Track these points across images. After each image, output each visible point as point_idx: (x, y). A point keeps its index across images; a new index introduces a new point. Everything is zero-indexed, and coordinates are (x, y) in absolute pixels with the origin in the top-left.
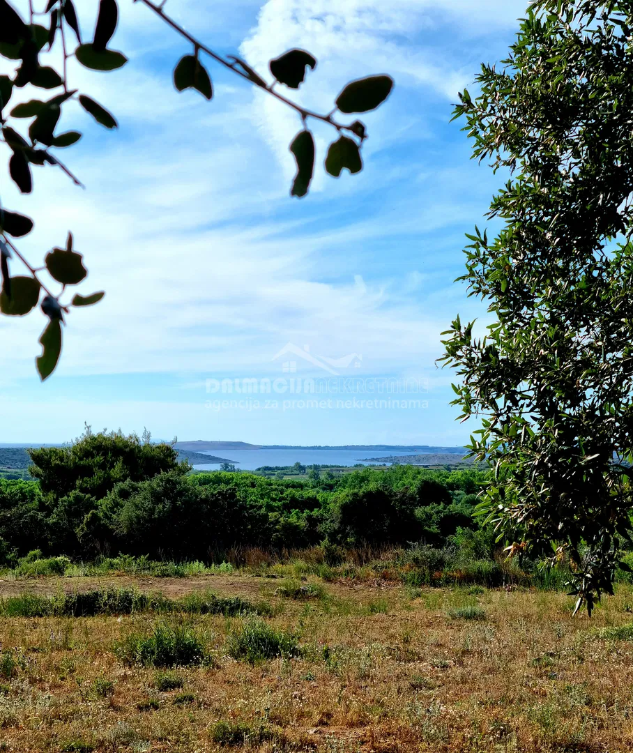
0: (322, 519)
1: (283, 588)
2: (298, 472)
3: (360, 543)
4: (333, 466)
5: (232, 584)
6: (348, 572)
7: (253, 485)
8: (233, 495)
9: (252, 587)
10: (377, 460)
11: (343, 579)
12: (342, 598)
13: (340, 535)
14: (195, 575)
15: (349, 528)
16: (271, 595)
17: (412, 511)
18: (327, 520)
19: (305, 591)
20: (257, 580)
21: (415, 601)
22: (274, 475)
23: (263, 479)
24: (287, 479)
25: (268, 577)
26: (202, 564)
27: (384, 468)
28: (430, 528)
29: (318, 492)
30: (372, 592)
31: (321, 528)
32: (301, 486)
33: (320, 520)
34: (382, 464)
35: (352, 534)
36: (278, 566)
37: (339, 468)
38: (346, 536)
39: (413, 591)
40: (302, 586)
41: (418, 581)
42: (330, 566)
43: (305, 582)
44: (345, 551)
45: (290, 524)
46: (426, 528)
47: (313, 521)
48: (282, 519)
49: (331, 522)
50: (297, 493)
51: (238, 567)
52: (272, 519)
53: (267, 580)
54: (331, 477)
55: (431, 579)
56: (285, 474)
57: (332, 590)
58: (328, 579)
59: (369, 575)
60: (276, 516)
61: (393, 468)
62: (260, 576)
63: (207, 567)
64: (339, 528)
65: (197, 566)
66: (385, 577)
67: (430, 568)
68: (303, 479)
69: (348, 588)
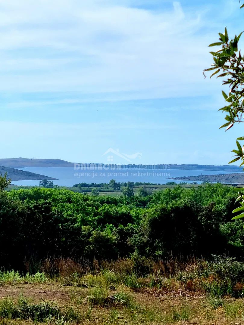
0: (133, 233)
1: (92, 297)
2: (113, 189)
3: (167, 255)
4: (146, 184)
5: (44, 292)
6: (154, 283)
7: (69, 201)
8: (48, 209)
9: (64, 296)
10: (188, 178)
11: (149, 289)
12: (148, 306)
13: (148, 248)
14: (10, 284)
15: (157, 241)
16: (81, 303)
17: (217, 226)
18: (137, 233)
19: (113, 300)
20: (68, 288)
21: (217, 310)
22: (91, 191)
23: (80, 195)
24: (103, 195)
25: (79, 286)
26: (17, 274)
27: (195, 186)
28: (234, 242)
29: (131, 208)
30: (177, 302)
31: (130, 241)
32: (115, 202)
33: (130, 234)
34: (193, 182)
35: (160, 247)
36: (89, 276)
37: (153, 186)
38: (154, 249)
39: (216, 301)
40: (111, 294)
41: (220, 291)
42: (138, 277)
43: (113, 292)
44: (153, 263)
45: (102, 237)
46: (231, 242)
47: (123, 235)
48: (94, 233)
49: (141, 235)
50: (112, 209)
51: (51, 277)
52: (85, 233)
53: (78, 289)
54: (145, 193)
55: (233, 290)
56: (101, 191)
57: (138, 299)
58: (135, 289)
59: (174, 285)
60: (88, 230)
61: (203, 186)
62: (72, 285)
63: (22, 276)
64: (148, 241)
65: (13, 275)
66: (189, 287)
67: (232, 279)
68: (117, 195)
69: (154, 298)
